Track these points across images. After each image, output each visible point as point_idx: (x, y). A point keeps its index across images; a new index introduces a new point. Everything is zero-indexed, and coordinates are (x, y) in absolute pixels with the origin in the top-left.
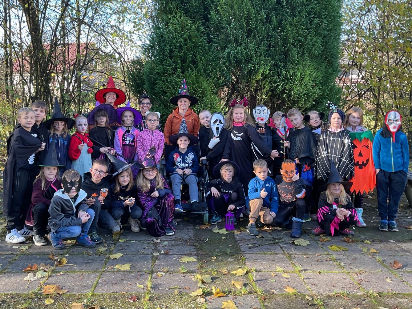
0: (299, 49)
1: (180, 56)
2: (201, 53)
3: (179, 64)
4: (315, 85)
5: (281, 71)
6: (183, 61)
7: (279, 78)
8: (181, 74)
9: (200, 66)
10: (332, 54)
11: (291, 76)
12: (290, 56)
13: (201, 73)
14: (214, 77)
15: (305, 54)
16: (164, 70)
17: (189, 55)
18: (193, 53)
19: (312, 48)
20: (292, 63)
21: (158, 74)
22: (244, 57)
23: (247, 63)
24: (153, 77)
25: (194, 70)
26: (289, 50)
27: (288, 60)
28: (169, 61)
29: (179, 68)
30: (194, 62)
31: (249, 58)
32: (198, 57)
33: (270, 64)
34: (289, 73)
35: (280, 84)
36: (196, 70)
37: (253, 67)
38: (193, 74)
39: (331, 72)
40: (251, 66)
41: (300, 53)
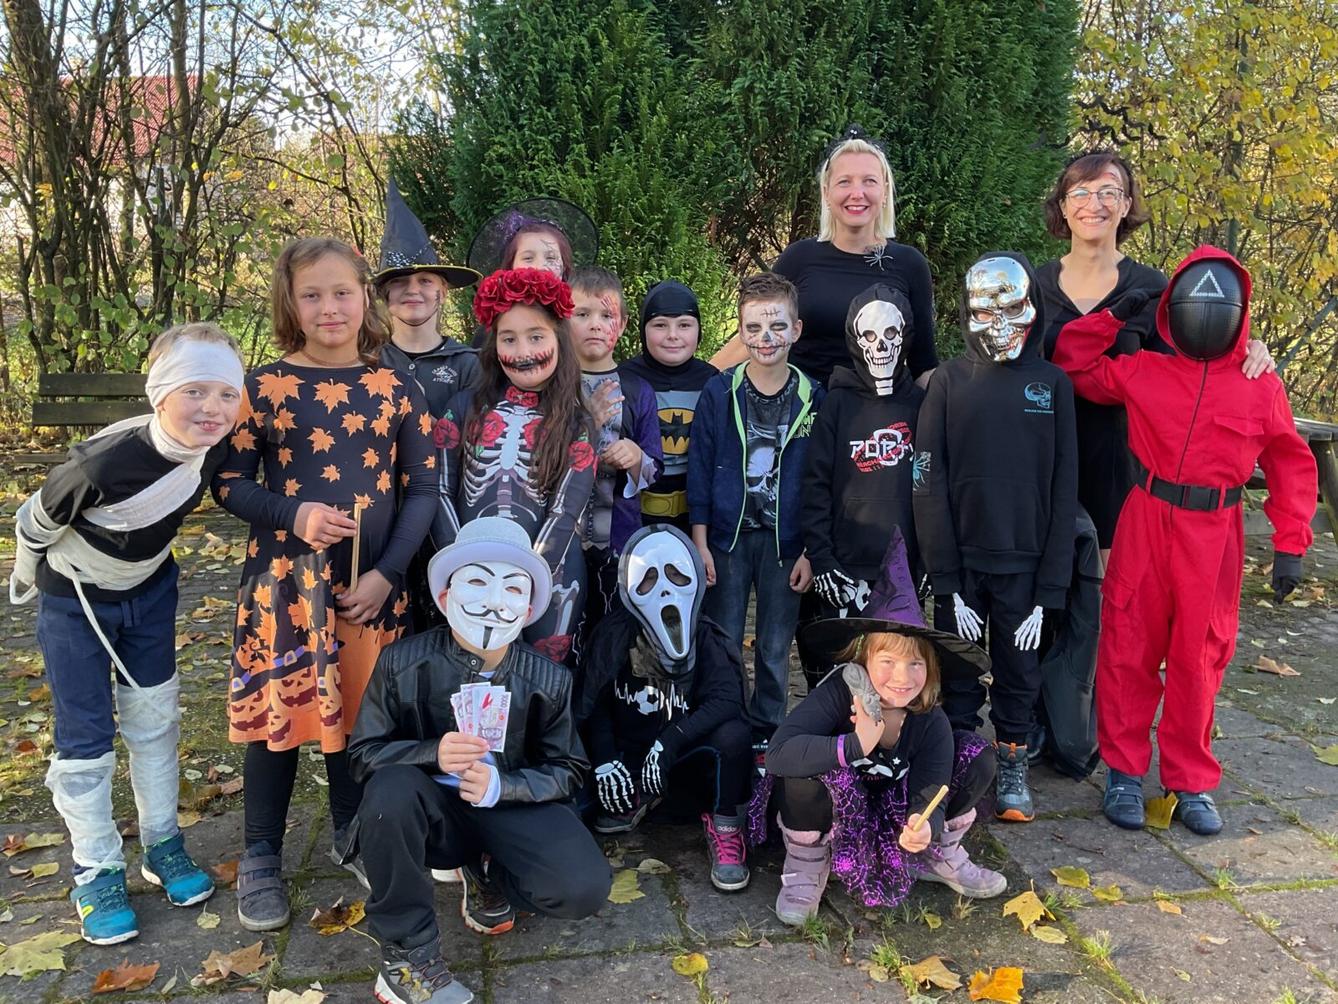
0: (972, 82)
1: (580, 96)
2: (651, 88)
3: (576, 127)
4: (1009, 203)
5: (913, 154)
6: (589, 117)
7: (907, 179)
8: (586, 162)
9: (650, 134)
10: (1058, 104)
11: (944, 173)
12: (945, 105)
13: (653, 159)
14: (699, 176)
15: (990, 99)
16: (526, 147)
17: (608, 95)
18: (624, 90)
19: (1010, 80)
20: (948, 129)
21: (501, 159)
22: (800, 106)
23: (807, 128)
24: (487, 173)
25: (632, 147)
26: (941, 84)
27: (937, 118)
28: (542, 115)
29: (578, 143)
30: (627, 120)
31: (814, 107)
32: (644, 102)
33: (881, 131)
34: (939, 162)
35: (910, 199)
36: (637, 149)
37: (829, 139)
38: (629, 162)
39: (1049, 162)
40: (823, 137)
41: (975, 96)
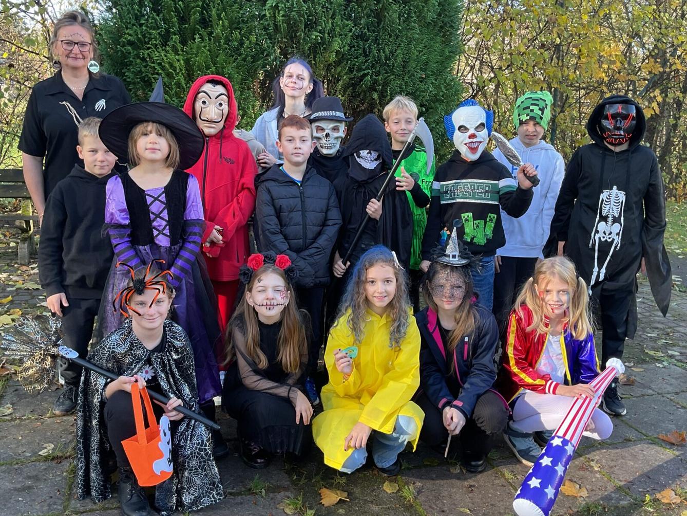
0: (401, 7)
1: (176, 8)
2: (219, 4)
3: (174, 26)
4: (424, 76)
5: (369, 48)
6: (183, 20)
7: (366, 61)
8: (179, 46)
9: (218, 30)
10: (452, 21)
11: (387, 59)
12: (387, 20)
13: (220, 46)
14: (247, 55)
15: (412, 17)
16: (144, 36)
17: (193, 8)
18: (202, 5)
19: (423, 7)
20: (389, 34)
21: (130, 43)
22: (304, 18)
23: (309, 30)
24: (122, 51)
25: (207, 38)
26: (384, 9)
27: (383, 27)
28: (153, 18)
29: (175, 34)
30: (205, 22)
31: (312, 19)
32: (214, 12)
33: (351, 34)
34: (384, 52)
35: (368, 74)
36: (210, 40)
37: (321, 37)
38: (205, 47)
39: (447, 54)
40: (318, 36)
41: (403, 16)
